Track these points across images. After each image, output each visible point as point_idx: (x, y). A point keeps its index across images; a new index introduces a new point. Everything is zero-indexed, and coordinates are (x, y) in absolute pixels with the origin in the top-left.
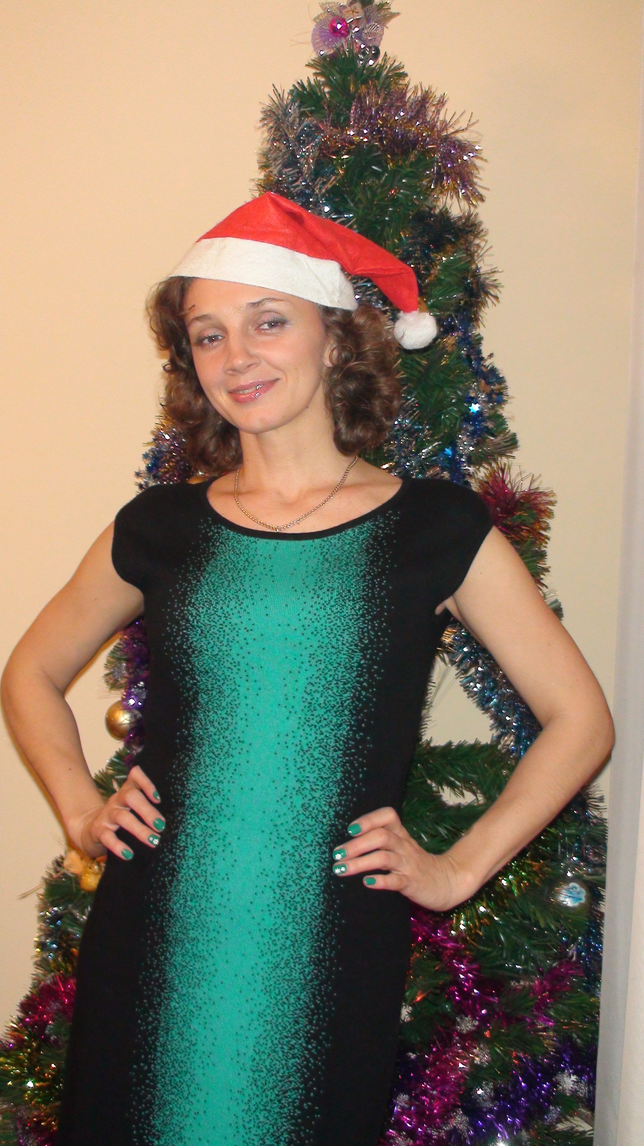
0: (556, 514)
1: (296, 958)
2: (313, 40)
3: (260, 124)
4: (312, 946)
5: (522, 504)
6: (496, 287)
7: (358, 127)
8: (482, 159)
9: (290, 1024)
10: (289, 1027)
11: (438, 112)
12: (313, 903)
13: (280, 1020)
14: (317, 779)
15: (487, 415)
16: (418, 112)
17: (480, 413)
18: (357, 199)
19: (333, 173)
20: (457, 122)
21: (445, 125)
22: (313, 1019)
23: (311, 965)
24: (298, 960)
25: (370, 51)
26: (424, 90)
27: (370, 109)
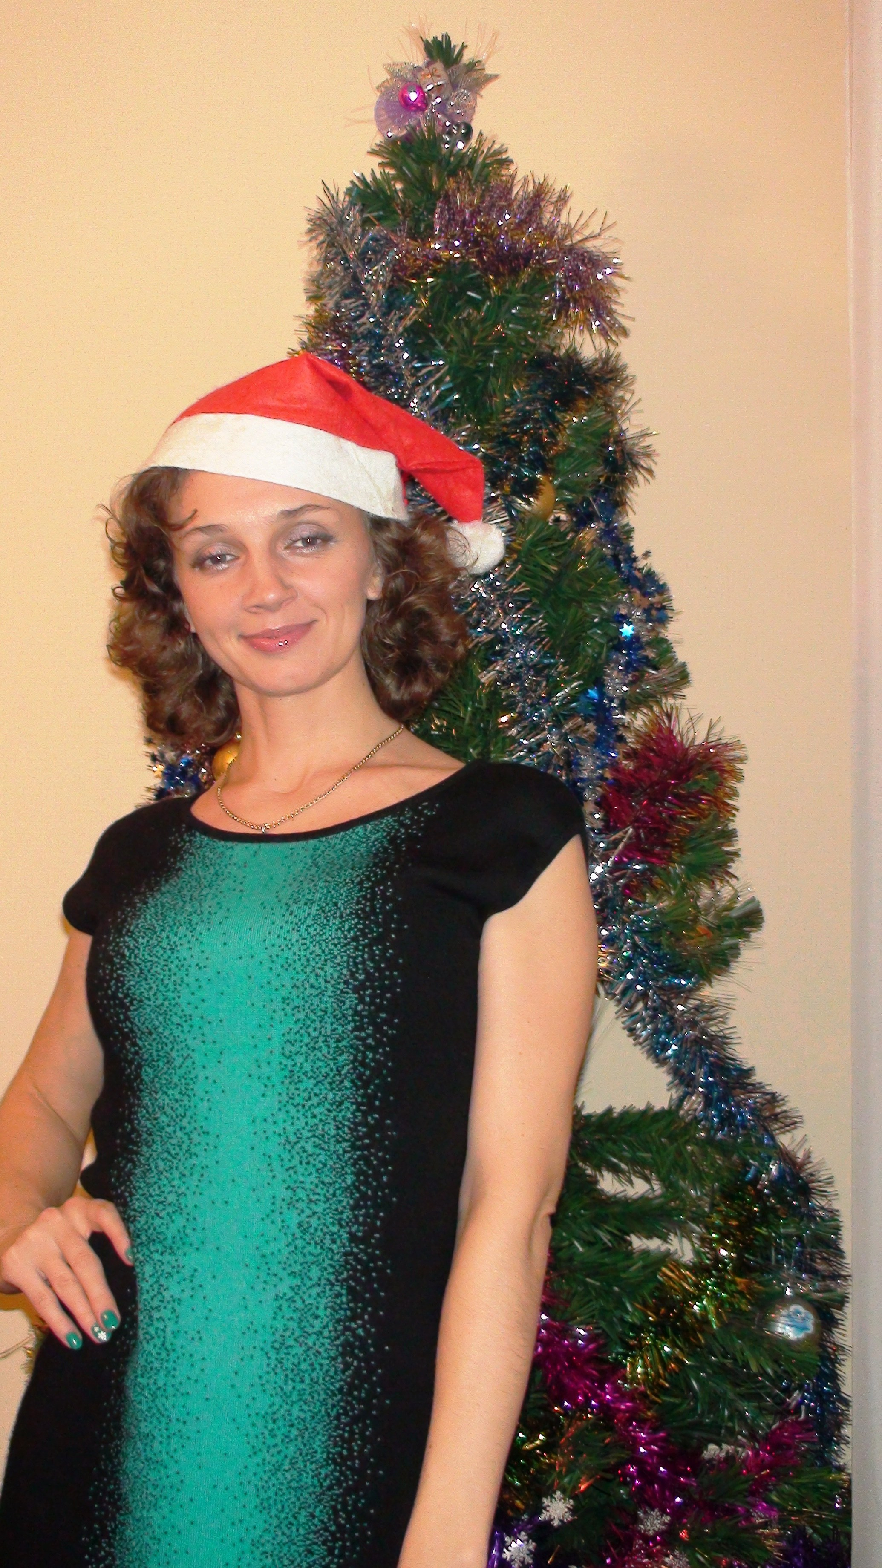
1: (307, 1454)
2: (377, 116)
3: (306, 238)
4: (330, 1436)
5: (700, 764)
6: (649, 456)
7: (445, 237)
8: (622, 277)
9: (300, 1555)
10: (299, 1560)
11: (558, 213)
12: (327, 1371)
13: (285, 1549)
14: (317, 1186)
15: (644, 639)
16: (530, 213)
17: (636, 638)
18: (448, 339)
19: (413, 304)
20: (586, 225)
21: (570, 230)
22: (334, 1548)
23: (330, 1465)
24: (309, 1457)
25: (458, 130)
26: (537, 181)
27: (463, 211)
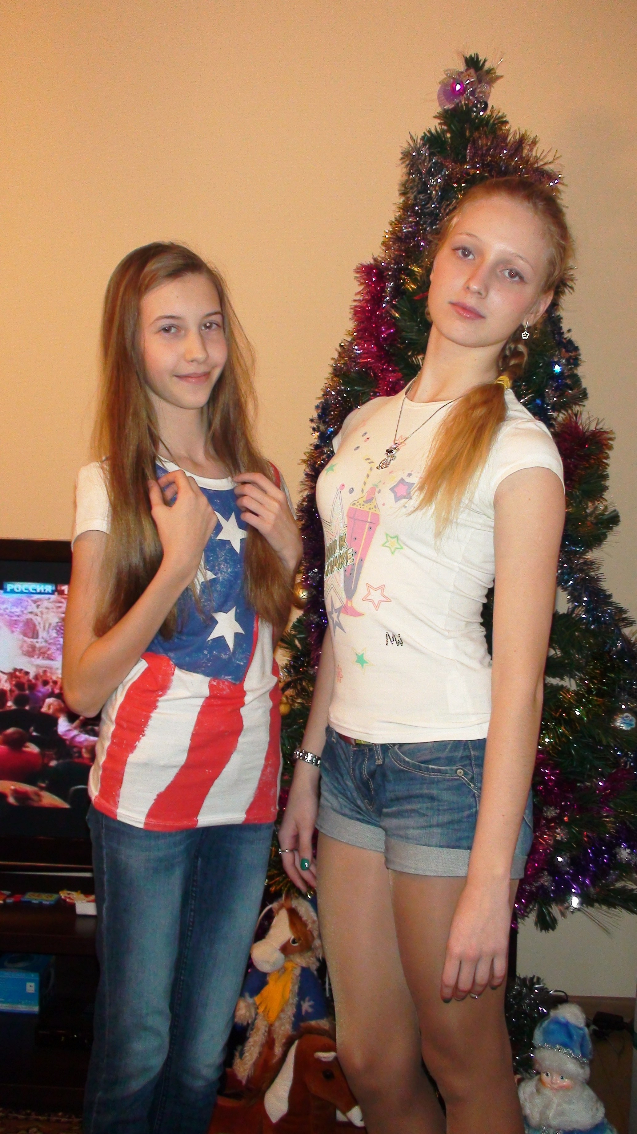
0: (614, 447)
2: (439, 98)
3: (400, 162)
5: (591, 439)
6: (572, 280)
7: (472, 162)
8: (563, 184)
11: (531, 150)
15: (566, 374)
16: (517, 150)
17: (561, 373)
19: (454, 198)
20: (545, 156)
21: (537, 159)
25: (481, 105)
26: (521, 133)
27: (482, 148)
